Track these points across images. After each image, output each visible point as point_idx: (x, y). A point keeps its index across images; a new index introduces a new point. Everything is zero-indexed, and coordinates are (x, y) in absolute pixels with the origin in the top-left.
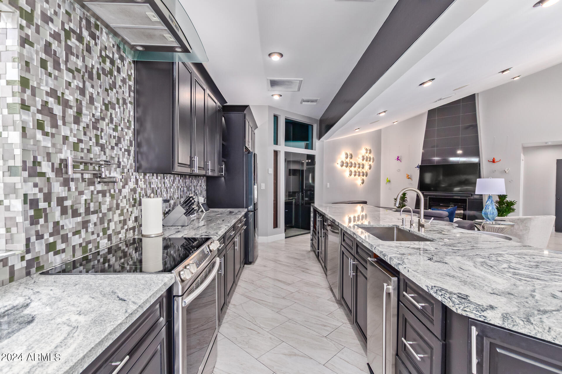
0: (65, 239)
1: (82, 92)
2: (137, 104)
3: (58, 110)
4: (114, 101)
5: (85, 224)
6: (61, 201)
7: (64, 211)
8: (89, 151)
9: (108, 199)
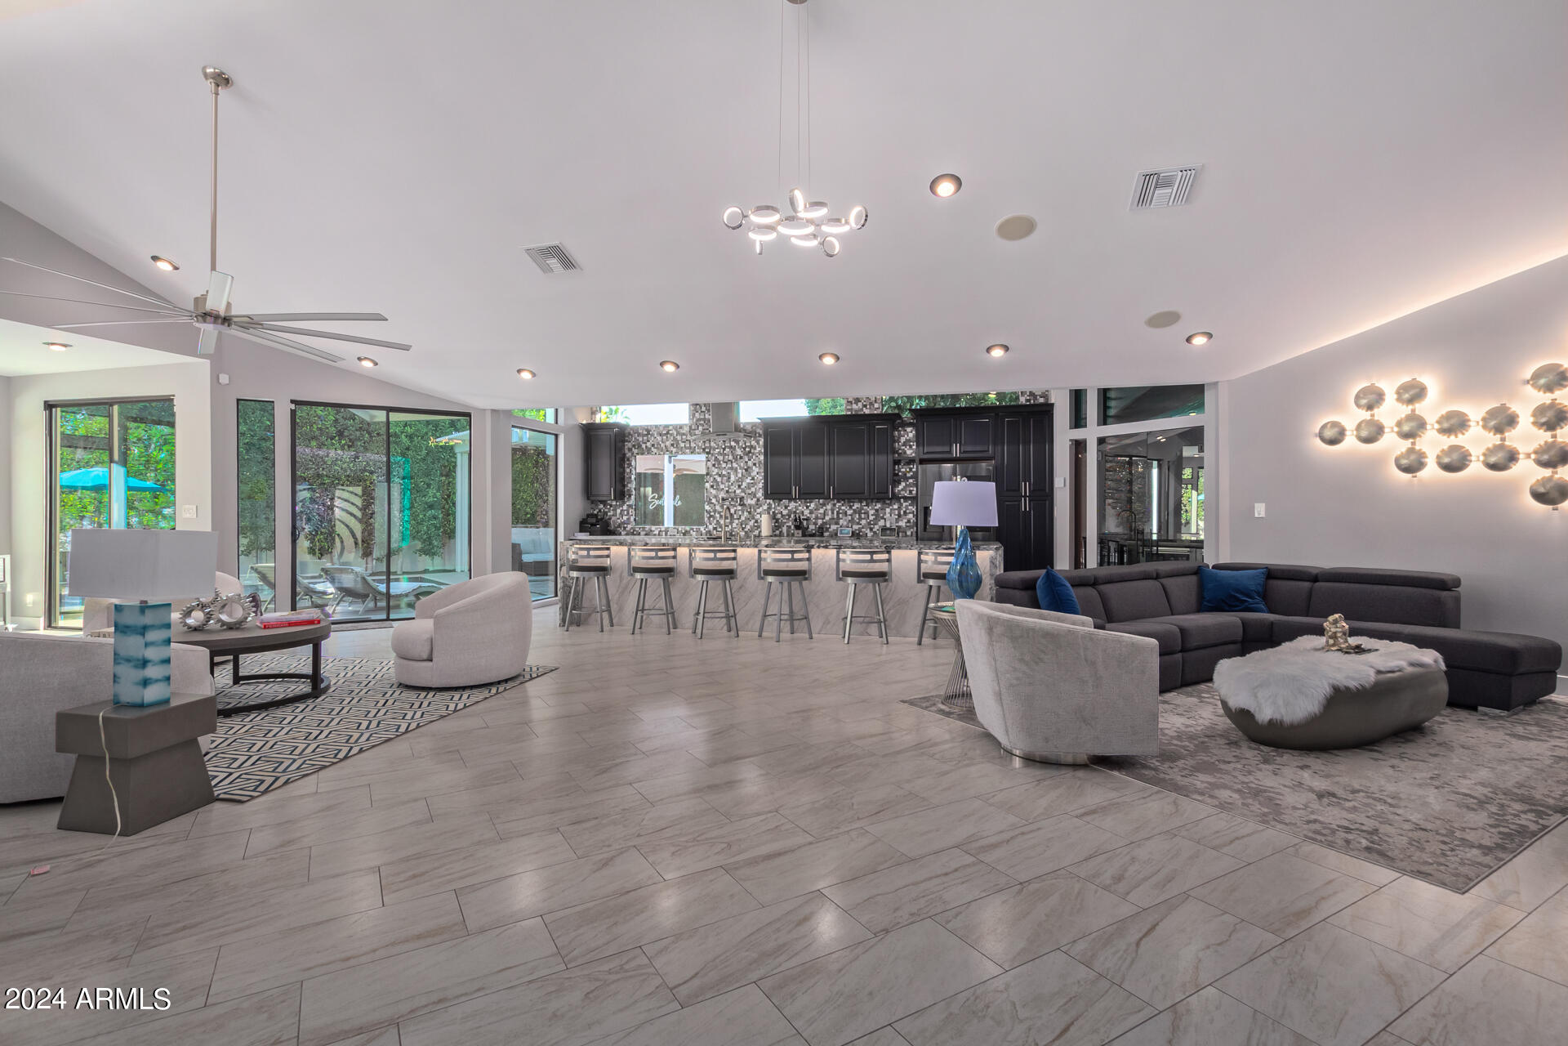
4: (751, 465)
5: (731, 523)
6: (720, 513)
7: (721, 517)
8: (734, 492)
9: (745, 514)
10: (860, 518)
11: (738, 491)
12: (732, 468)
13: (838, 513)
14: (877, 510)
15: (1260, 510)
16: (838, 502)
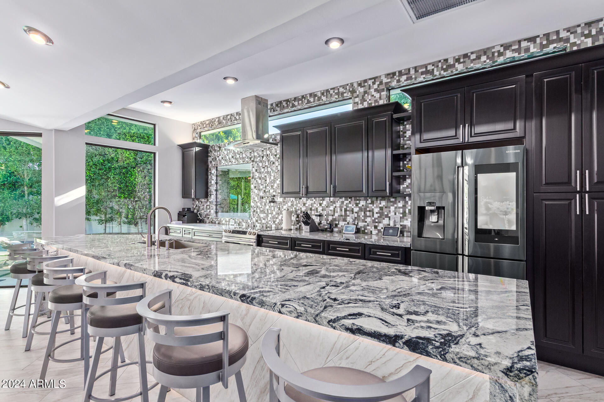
6: (260, 208)
7: (261, 211)
10: (365, 216)
12: (268, 172)
13: (346, 210)
16: (346, 200)
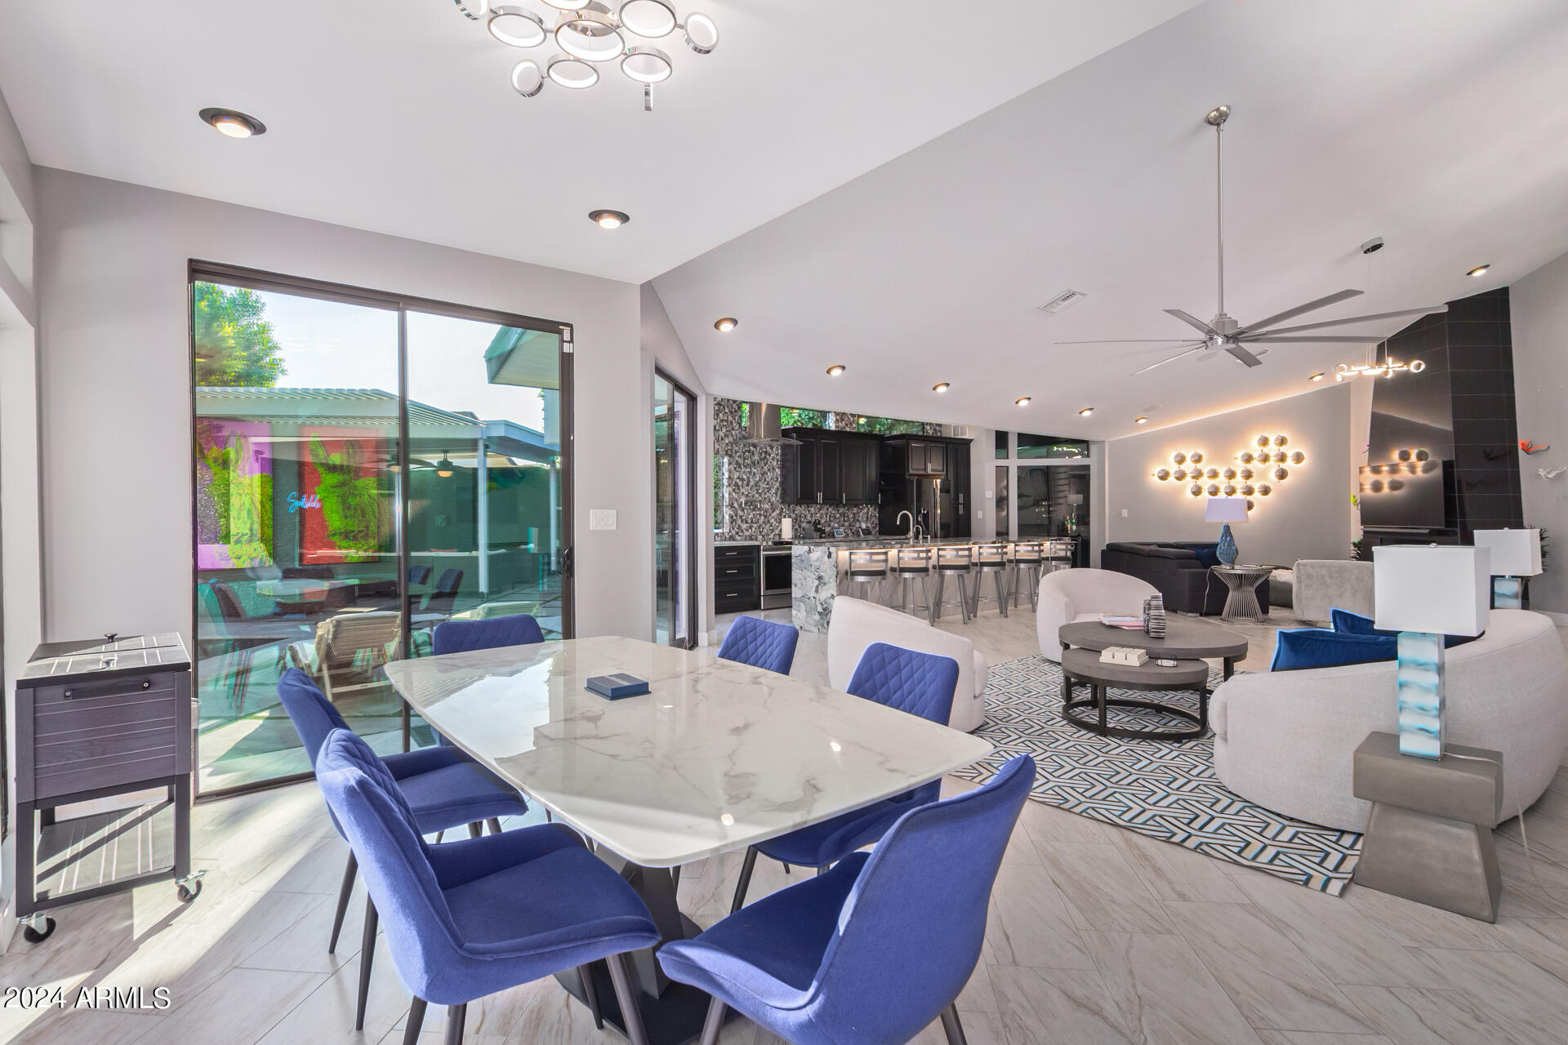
0: (742, 531)
1: (750, 473)
2: (783, 467)
3: (740, 483)
4: (767, 470)
5: (751, 527)
6: (741, 517)
7: (742, 521)
8: (753, 496)
9: (762, 518)
11: (757, 495)
14: (854, 514)
15: (1125, 513)
16: (830, 507)
